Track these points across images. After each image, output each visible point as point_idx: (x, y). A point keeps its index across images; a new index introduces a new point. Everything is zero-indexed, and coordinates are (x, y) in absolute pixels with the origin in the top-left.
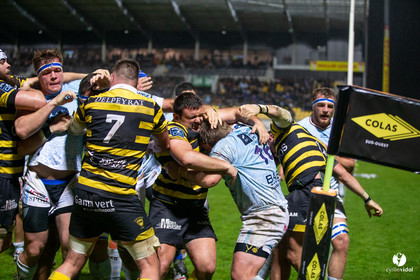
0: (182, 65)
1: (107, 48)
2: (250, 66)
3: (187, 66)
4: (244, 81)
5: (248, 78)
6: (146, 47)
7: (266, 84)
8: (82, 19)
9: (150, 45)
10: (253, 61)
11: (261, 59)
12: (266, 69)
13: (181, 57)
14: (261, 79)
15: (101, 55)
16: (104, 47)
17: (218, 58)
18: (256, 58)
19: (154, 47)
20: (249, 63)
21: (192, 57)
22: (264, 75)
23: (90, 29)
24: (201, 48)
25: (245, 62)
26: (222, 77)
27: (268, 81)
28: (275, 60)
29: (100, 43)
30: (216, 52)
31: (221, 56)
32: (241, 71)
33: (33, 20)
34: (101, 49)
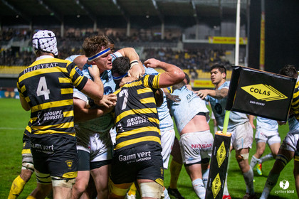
0: (118, 39)
1: (65, 27)
2: (166, 40)
3: (121, 40)
4: (162, 51)
5: (165, 49)
6: (92, 27)
7: (177, 53)
8: (47, 8)
9: (95, 26)
10: (168, 37)
11: (174, 35)
12: (177, 42)
13: (117, 34)
14: (174, 49)
15: (60, 33)
16: (62, 27)
17: (143, 35)
18: (170, 35)
19: (98, 27)
20: (165, 38)
21: (125, 34)
22: (176, 46)
23: (52, 14)
24: (131, 28)
25: (162, 38)
26: (147, 48)
27: (179, 51)
28: (184, 36)
29: (60, 24)
30: (142, 30)
31: (146, 33)
32: (160, 44)
33: (12, 8)
34: (60, 29)
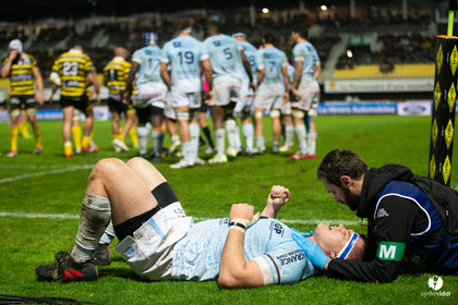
0: (337, 24)
2: (410, 21)
3: (343, 24)
4: (405, 37)
5: (409, 34)
6: (297, 6)
7: (428, 39)
9: (302, 5)
10: (414, 16)
11: (422, 13)
12: (428, 23)
13: (336, 16)
14: (424, 34)
15: (249, 18)
17: (375, 15)
18: (417, 13)
19: (306, 7)
20: (410, 19)
21: (349, 16)
22: (427, 29)
24: (357, 5)
25: (405, 17)
26: (382, 35)
27: (431, 37)
28: (437, 13)
29: (248, 5)
30: (374, 8)
31: (379, 13)
32: (401, 27)
34: (248, 12)
